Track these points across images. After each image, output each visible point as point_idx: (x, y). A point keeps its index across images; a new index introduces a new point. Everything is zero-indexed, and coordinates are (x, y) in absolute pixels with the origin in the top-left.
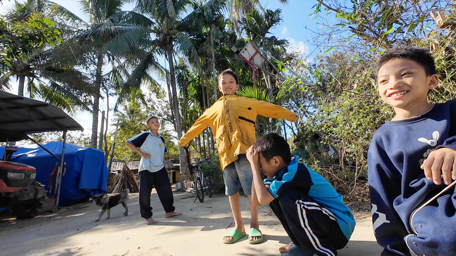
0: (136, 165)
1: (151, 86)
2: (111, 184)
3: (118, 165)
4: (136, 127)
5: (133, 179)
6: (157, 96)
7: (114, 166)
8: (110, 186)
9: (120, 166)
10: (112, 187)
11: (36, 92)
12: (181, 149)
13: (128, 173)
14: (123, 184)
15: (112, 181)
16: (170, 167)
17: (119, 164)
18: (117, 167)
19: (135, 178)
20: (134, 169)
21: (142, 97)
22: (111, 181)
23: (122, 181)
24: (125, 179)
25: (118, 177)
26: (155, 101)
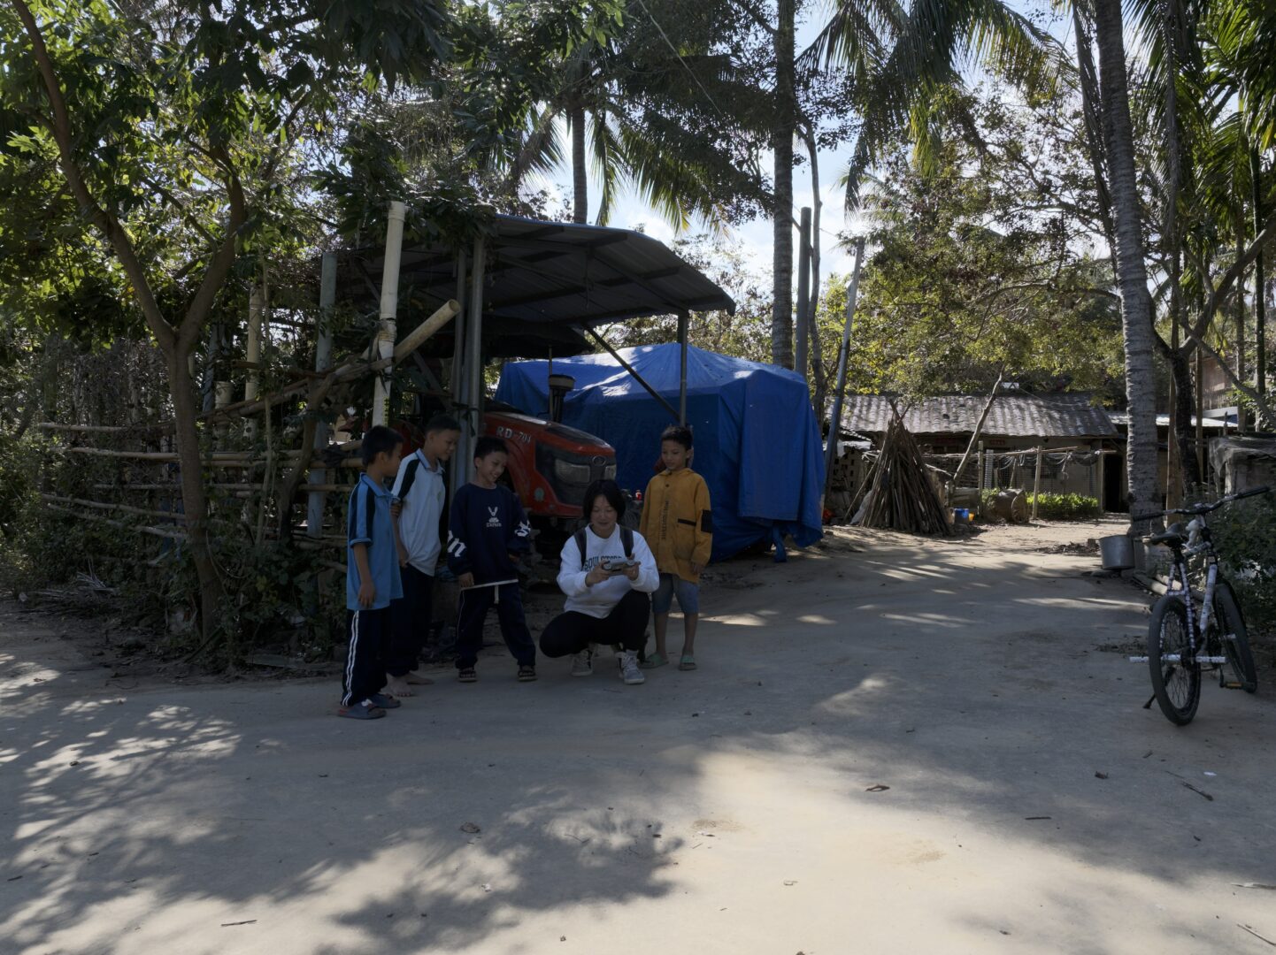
0: (944, 412)
1: (1004, 48)
2: (847, 485)
3: (874, 408)
4: (936, 260)
5: (924, 479)
6: (1030, 95)
7: (860, 411)
8: (846, 494)
9: (882, 413)
10: (852, 496)
11: (616, 157)
12: (1135, 376)
13: (905, 453)
14: (890, 494)
15: (852, 472)
16: (1093, 432)
17: (878, 407)
18: (872, 417)
19: (934, 475)
20: (934, 429)
21: (961, 110)
22: (848, 473)
23: (886, 484)
24: (896, 478)
25: (871, 463)
26: (1024, 121)
